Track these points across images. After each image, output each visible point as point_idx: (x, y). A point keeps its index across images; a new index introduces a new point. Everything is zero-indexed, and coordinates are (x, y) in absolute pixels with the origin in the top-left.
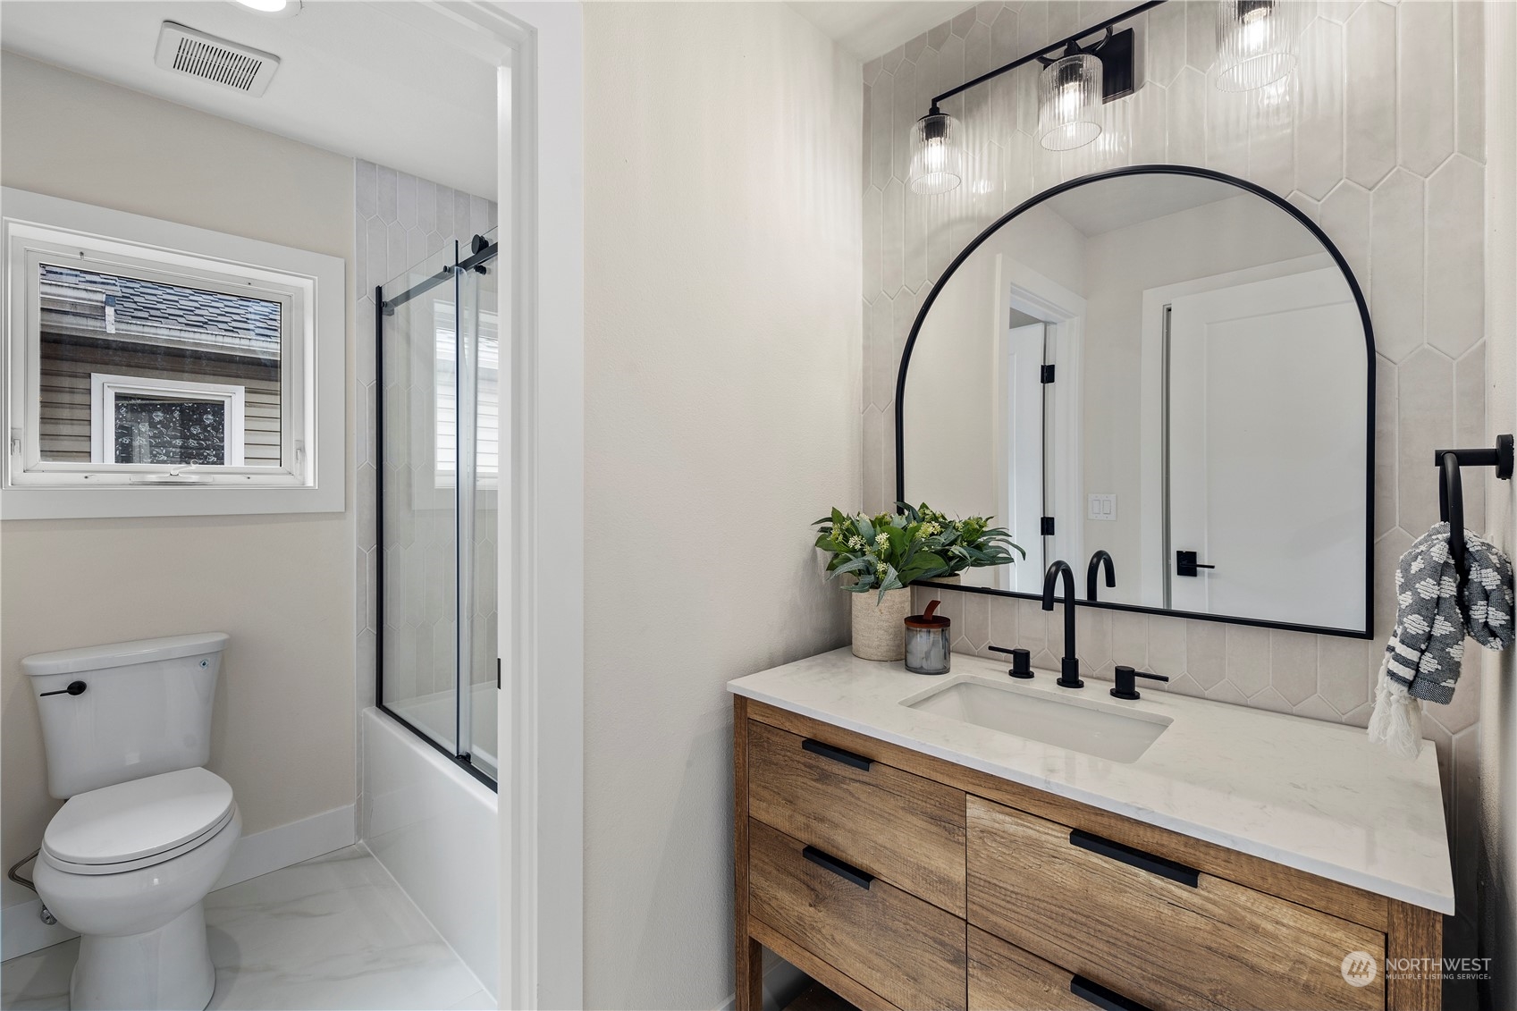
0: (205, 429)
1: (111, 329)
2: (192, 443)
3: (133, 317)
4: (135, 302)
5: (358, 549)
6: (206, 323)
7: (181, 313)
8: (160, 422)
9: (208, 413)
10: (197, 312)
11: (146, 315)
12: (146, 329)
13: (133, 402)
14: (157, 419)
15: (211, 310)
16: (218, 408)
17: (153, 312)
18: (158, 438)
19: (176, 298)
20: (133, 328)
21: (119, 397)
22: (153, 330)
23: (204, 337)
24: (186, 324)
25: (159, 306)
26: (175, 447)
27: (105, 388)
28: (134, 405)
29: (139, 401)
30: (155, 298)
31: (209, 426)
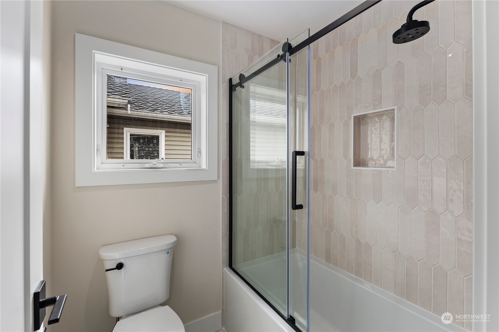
0: (154, 145)
1: (129, 112)
2: (151, 149)
3: (135, 109)
4: (135, 105)
5: (222, 196)
6: (154, 110)
7: (147, 107)
8: (142, 143)
9: (155, 139)
10: (152, 107)
11: (138, 108)
12: (139, 113)
13: (135, 136)
14: (141, 142)
15: (156, 106)
16: (157, 138)
17: (140, 107)
18: (141, 148)
19: (146, 103)
20: (135, 112)
21: (131, 135)
22: (140, 113)
23: (154, 114)
24: (149, 111)
25: (142, 105)
26: (146, 150)
27: (128, 132)
28: (135, 137)
29: (136, 136)
30: (140, 103)
31: (155, 144)
